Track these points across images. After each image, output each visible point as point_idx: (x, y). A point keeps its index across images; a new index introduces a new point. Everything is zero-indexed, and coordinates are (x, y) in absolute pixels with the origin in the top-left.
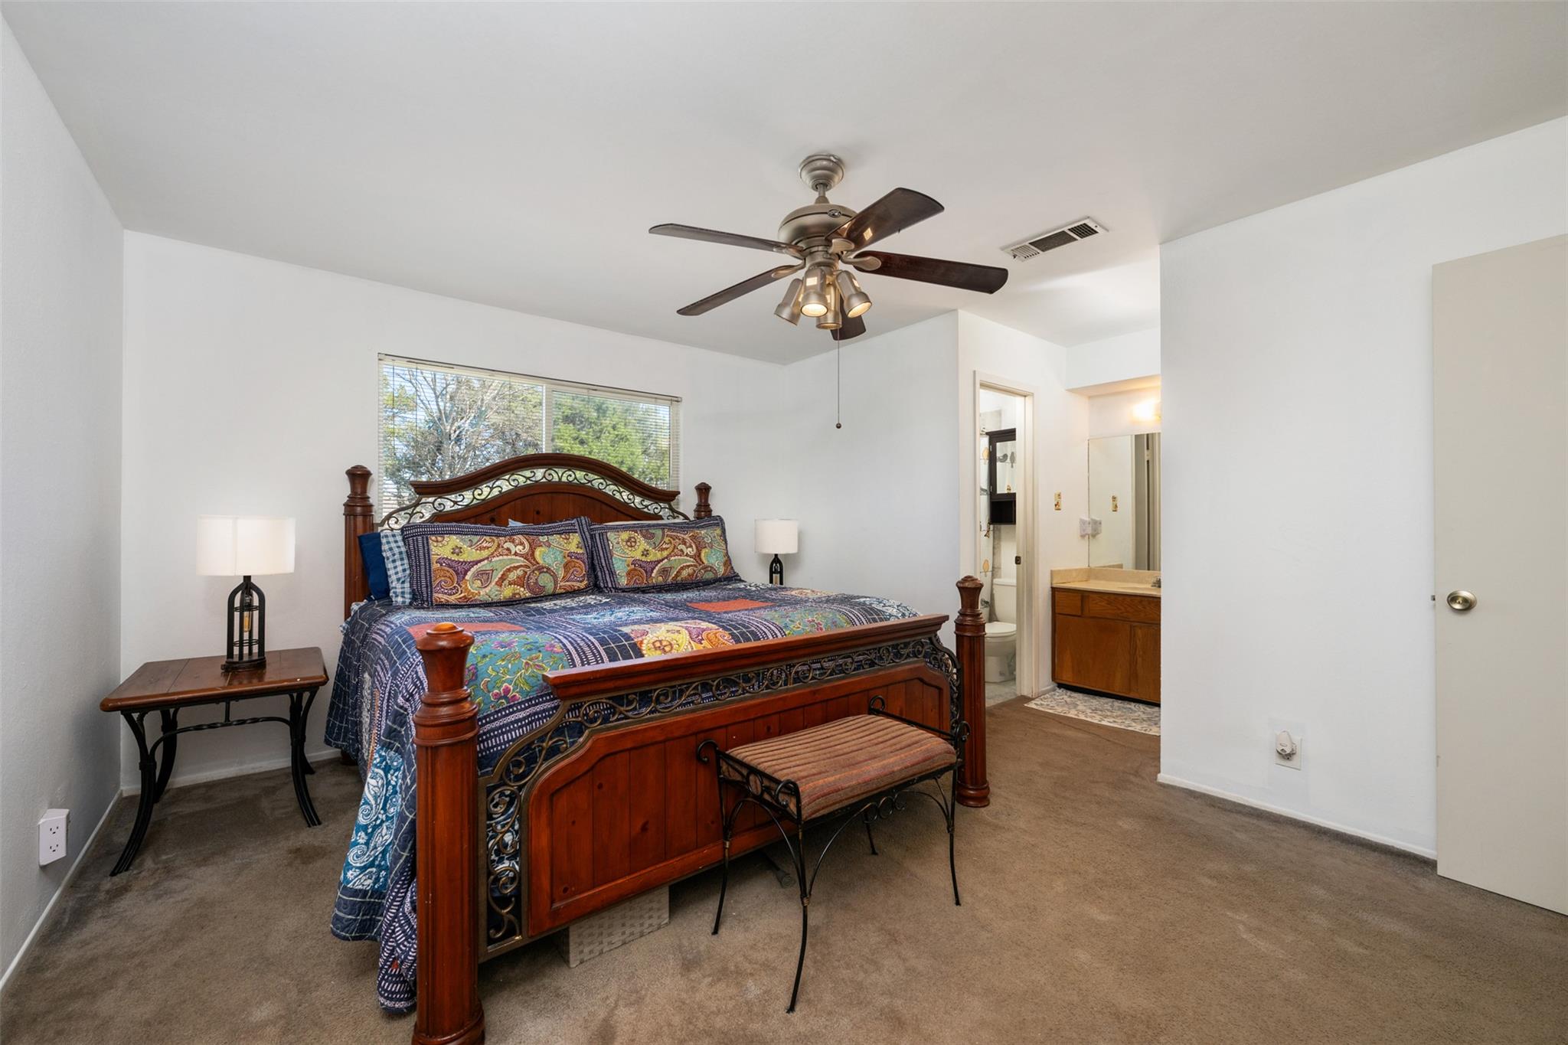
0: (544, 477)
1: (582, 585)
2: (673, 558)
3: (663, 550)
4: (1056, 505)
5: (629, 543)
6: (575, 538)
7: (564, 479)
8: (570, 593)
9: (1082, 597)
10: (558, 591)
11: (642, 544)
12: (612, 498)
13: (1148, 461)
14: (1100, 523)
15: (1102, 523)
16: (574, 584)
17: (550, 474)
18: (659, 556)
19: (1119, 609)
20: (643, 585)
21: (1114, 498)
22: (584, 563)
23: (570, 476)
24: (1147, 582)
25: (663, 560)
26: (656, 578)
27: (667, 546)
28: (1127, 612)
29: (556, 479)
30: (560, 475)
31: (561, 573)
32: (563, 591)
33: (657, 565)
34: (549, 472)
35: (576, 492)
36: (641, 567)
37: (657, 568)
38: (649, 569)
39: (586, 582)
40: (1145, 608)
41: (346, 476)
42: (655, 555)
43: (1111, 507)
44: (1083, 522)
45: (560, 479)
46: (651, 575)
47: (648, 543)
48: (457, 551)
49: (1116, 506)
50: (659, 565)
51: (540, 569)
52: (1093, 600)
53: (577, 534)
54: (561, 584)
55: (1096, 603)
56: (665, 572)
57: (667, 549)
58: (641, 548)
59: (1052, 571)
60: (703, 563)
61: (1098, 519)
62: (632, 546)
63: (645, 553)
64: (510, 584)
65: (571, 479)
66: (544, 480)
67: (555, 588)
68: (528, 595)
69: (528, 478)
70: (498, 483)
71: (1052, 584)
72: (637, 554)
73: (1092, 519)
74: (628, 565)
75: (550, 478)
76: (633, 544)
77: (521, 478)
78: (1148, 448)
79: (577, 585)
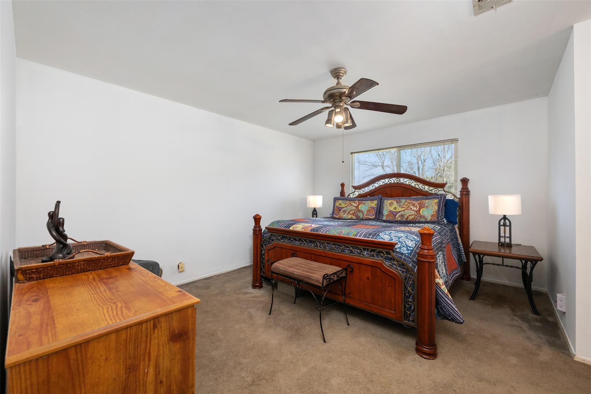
0: (389, 181)
1: (372, 217)
2: (406, 211)
3: (403, 207)
5: (390, 205)
6: (375, 202)
7: (395, 182)
8: (368, 219)
10: (364, 218)
11: (395, 204)
12: (414, 188)
16: (369, 217)
17: (390, 180)
18: (400, 209)
20: (392, 220)
22: (375, 210)
23: (398, 180)
25: (401, 211)
26: (398, 218)
27: (405, 206)
29: (393, 182)
30: (394, 180)
31: (366, 213)
32: (365, 218)
33: (398, 213)
34: (391, 179)
35: (399, 186)
36: (393, 214)
37: (398, 214)
38: (395, 214)
39: (374, 217)
41: (340, 186)
42: (399, 209)
45: (394, 182)
46: (395, 217)
47: (397, 205)
48: (340, 204)
50: (399, 213)
51: (360, 211)
53: (376, 201)
54: (365, 216)
56: (402, 216)
57: (404, 207)
58: (394, 206)
60: (420, 214)
62: (391, 206)
63: (395, 208)
64: (350, 214)
65: (398, 181)
66: (389, 183)
67: (363, 217)
68: (355, 218)
69: (383, 182)
70: (375, 184)
72: (392, 209)
74: (388, 212)
75: (390, 182)
76: (392, 205)
77: (381, 183)
79: (370, 217)
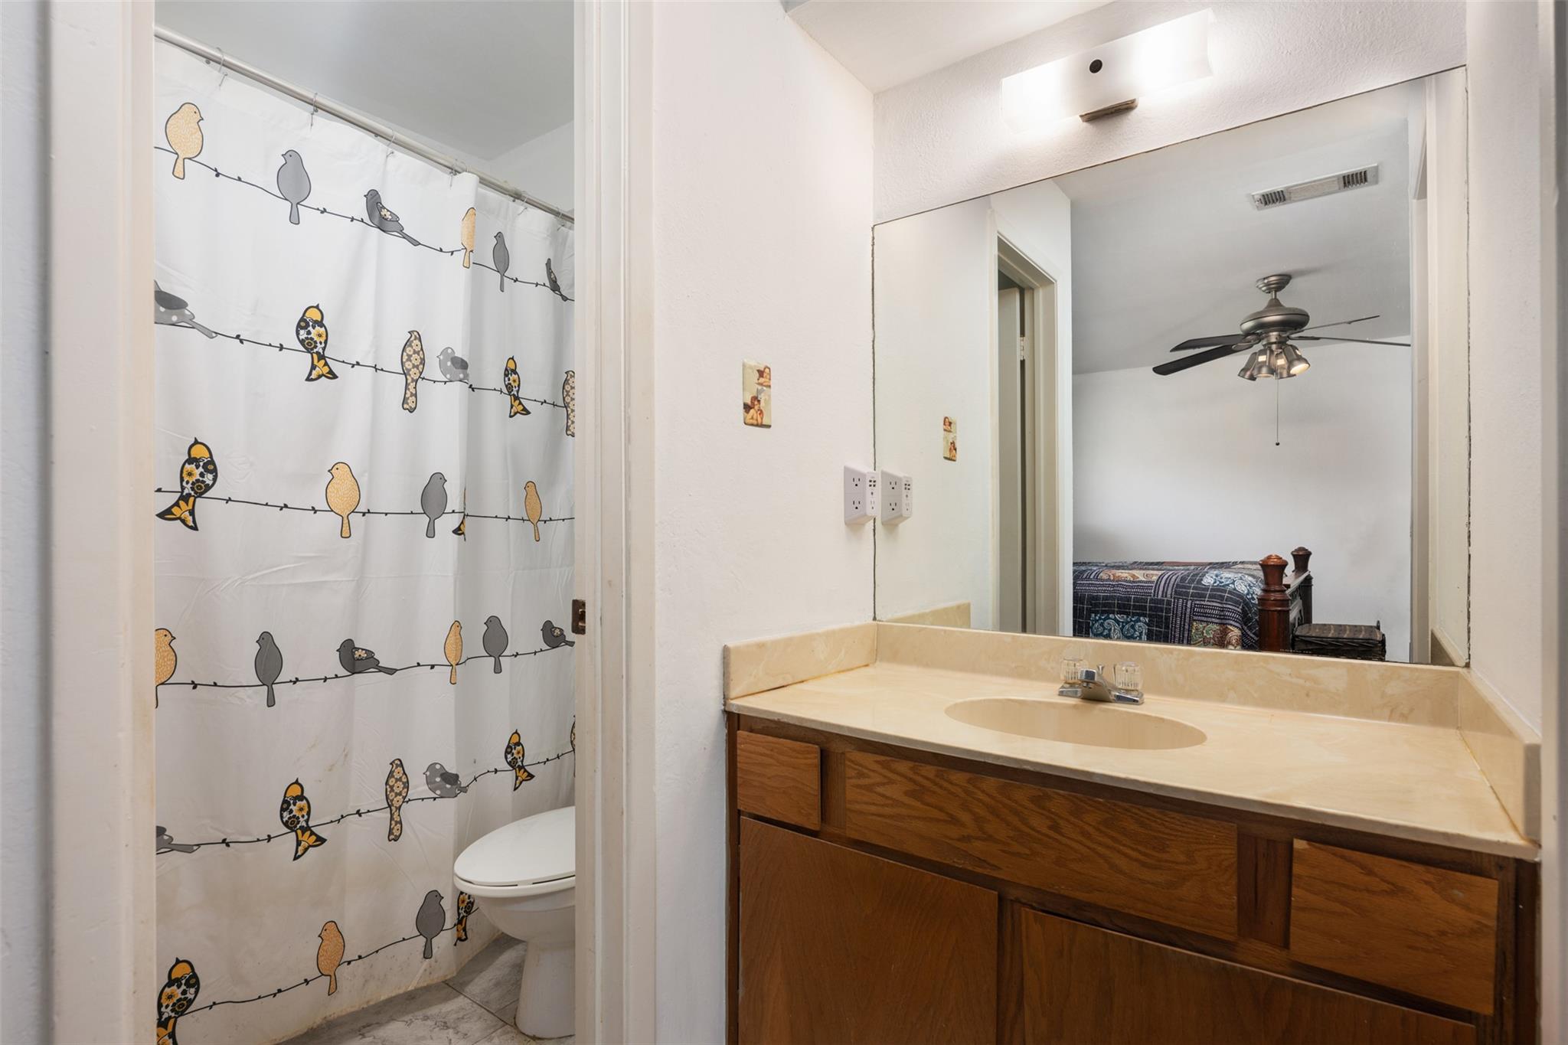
4: (747, 408)
9: (824, 756)
13: (1023, 363)
14: (908, 487)
15: (913, 487)
19: (953, 820)
21: (948, 423)
24: (1043, 676)
28: (989, 838)
40: (1055, 827)
43: (941, 449)
44: (854, 480)
49: (953, 447)
52: (861, 775)
55: (869, 788)
59: (726, 652)
61: (900, 474)
71: (725, 698)
73: (884, 474)
78: (1023, 334)
